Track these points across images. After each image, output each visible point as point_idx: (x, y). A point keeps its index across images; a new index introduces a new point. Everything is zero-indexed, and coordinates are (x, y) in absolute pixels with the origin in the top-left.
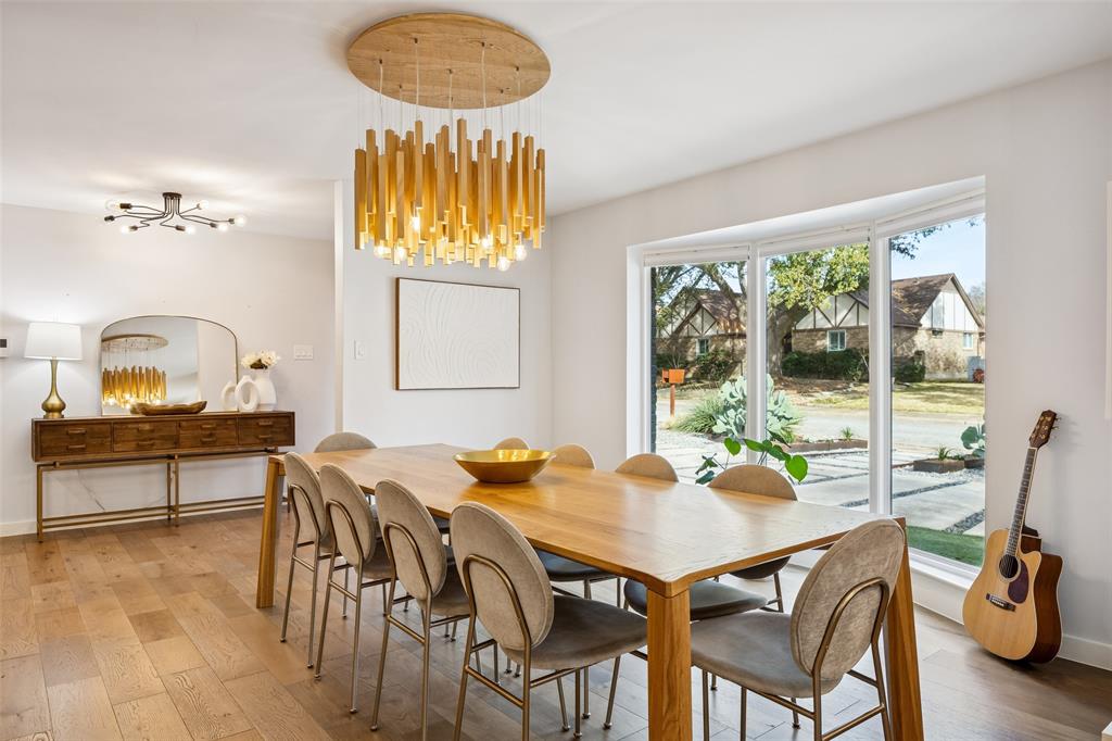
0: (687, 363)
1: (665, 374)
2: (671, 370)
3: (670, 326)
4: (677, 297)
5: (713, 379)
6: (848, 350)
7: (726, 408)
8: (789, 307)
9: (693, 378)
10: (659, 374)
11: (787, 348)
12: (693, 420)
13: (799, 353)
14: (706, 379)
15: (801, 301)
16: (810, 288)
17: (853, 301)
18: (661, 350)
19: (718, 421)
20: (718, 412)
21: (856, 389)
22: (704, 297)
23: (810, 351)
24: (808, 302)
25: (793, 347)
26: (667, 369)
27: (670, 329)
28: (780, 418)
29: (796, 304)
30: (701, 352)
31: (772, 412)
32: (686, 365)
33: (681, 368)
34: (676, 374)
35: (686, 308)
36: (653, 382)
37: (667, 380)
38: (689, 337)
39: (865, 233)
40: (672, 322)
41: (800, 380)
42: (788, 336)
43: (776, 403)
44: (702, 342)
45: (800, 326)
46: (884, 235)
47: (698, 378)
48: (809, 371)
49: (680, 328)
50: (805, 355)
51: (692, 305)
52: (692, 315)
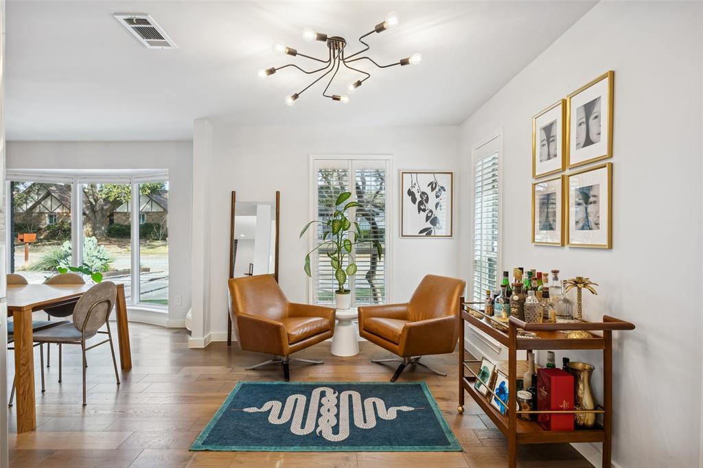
0: (40, 229)
1: (20, 236)
2: (25, 234)
3: (25, 205)
4: (30, 187)
5: (59, 239)
6: (145, 224)
7: (66, 256)
8: (111, 200)
9: (44, 239)
10: (17, 236)
11: (112, 221)
12: (43, 264)
13: (118, 225)
14: (55, 239)
15: (118, 197)
16: (124, 191)
17: (149, 199)
18: (18, 221)
19: (61, 263)
20: (61, 258)
21: (151, 243)
22: (54, 188)
23: (125, 224)
24: (122, 198)
25: (115, 221)
26: (22, 233)
27: (25, 207)
28: (101, 260)
29: (115, 199)
30: (51, 222)
31: (97, 256)
32: (39, 231)
33: (34, 233)
34: (29, 237)
35: (38, 194)
36: (12, 241)
37: (22, 240)
38: (41, 213)
39: (129, 180)
40: (26, 203)
41: (119, 239)
42: (112, 215)
43: (99, 252)
44: (51, 217)
45: (118, 210)
46: (136, 182)
47: (47, 239)
48: (124, 235)
49: (34, 207)
50: (122, 226)
51: (43, 193)
52: (44, 198)
